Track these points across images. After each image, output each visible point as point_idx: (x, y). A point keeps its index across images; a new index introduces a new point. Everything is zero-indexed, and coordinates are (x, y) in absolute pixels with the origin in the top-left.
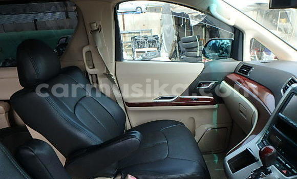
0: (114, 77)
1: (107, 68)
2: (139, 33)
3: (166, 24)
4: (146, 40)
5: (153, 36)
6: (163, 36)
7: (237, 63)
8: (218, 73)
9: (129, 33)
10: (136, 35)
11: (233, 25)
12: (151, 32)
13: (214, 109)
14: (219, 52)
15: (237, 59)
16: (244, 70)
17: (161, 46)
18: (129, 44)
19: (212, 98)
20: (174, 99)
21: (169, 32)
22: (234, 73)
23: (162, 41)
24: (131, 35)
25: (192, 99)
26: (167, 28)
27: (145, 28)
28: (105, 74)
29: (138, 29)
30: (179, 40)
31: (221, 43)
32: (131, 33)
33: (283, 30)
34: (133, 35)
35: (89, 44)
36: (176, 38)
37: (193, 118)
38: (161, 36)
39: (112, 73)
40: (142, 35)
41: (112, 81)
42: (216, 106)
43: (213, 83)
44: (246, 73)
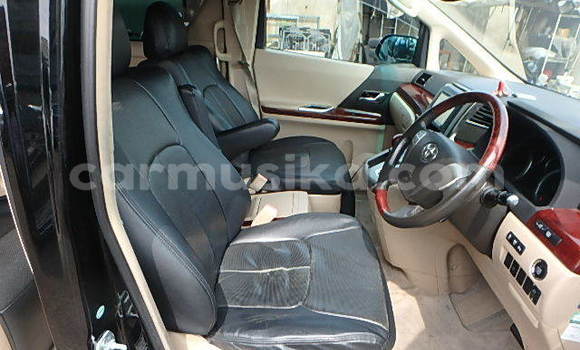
0: (250, 68)
1: (243, 55)
2: (295, 20)
3: (346, 10)
4: (307, 35)
5: (321, 31)
6: (339, 31)
9: (276, 19)
10: (289, 24)
12: (318, 22)
13: (379, 131)
15: (418, 66)
16: (423, 80)
17: (332, 51)
18: (275, 40)
19: (379, 115)
20: (327, 110)
21: (349, 25)
22: (412, 83)
23: (336, 41)
24: (279, 22)
25: (351, 114)
26: (348, 19)
27: (308, 14)
28: (240, 63)
29: (294, 14)
30: (366, 42)
32: (280, 19)
33: (560, 51)
34: (284, 23)
35: (223, 18)
36: (360, 37)
37: (351, 143)
38: (336, 32)
39: (249, 62)
40: (300, 25)
41: (248, 73)
42: (383, 127)
43: (382, 95)
44: (423, 83)
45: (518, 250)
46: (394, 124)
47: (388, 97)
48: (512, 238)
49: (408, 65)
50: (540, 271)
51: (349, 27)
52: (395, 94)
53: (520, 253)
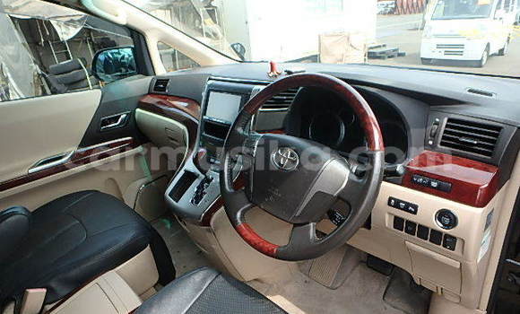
7: (149, 79)
8: (128, 99)
11: (124, 23)
14: (121, 71)
15: (147, 74)
16: (160, 86)
19: (130, 138)
20: (67, 158)
21: (16, 59)
22: (149, 93)
23: (6, 80)
26: (11, 53)
31: (120, 56)
36: (36, 68)
42: (140, 148)
43: (123, 116)
44: (164, 89)
45: (410, 212)
46: (150, 141)
47: (132, 115)
48: (396, 203)
49: (135, 77)
50: (447, 221)
51: (17, 61)
52: (138, 110)
53: (415, 213)
